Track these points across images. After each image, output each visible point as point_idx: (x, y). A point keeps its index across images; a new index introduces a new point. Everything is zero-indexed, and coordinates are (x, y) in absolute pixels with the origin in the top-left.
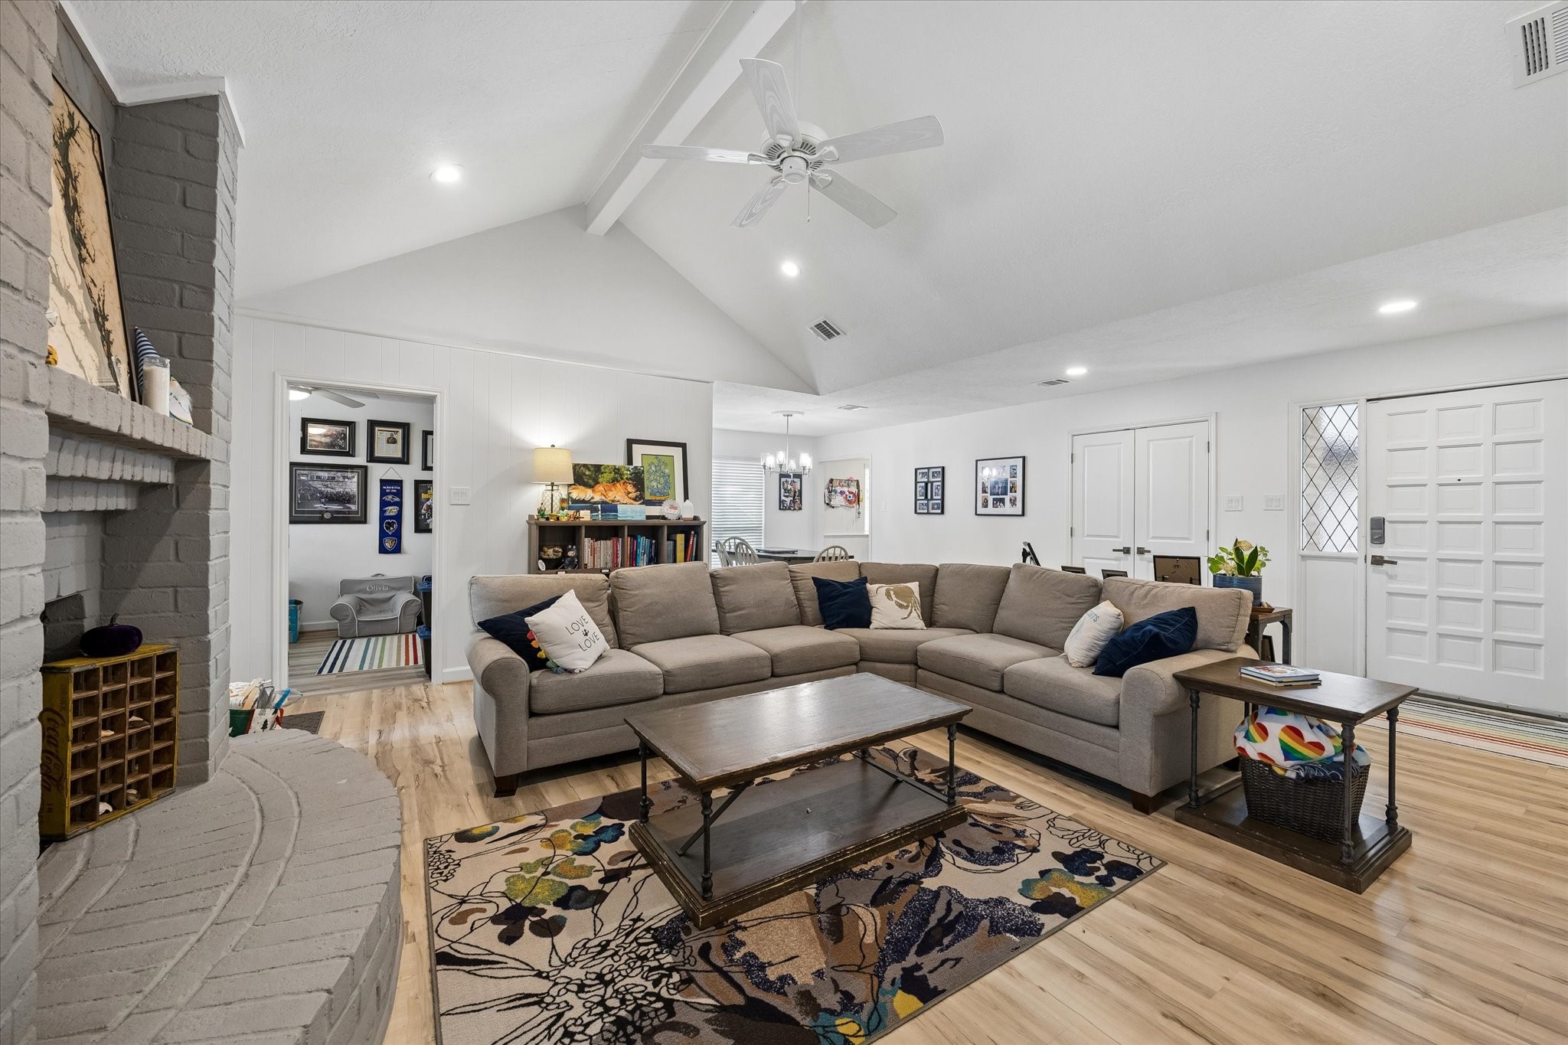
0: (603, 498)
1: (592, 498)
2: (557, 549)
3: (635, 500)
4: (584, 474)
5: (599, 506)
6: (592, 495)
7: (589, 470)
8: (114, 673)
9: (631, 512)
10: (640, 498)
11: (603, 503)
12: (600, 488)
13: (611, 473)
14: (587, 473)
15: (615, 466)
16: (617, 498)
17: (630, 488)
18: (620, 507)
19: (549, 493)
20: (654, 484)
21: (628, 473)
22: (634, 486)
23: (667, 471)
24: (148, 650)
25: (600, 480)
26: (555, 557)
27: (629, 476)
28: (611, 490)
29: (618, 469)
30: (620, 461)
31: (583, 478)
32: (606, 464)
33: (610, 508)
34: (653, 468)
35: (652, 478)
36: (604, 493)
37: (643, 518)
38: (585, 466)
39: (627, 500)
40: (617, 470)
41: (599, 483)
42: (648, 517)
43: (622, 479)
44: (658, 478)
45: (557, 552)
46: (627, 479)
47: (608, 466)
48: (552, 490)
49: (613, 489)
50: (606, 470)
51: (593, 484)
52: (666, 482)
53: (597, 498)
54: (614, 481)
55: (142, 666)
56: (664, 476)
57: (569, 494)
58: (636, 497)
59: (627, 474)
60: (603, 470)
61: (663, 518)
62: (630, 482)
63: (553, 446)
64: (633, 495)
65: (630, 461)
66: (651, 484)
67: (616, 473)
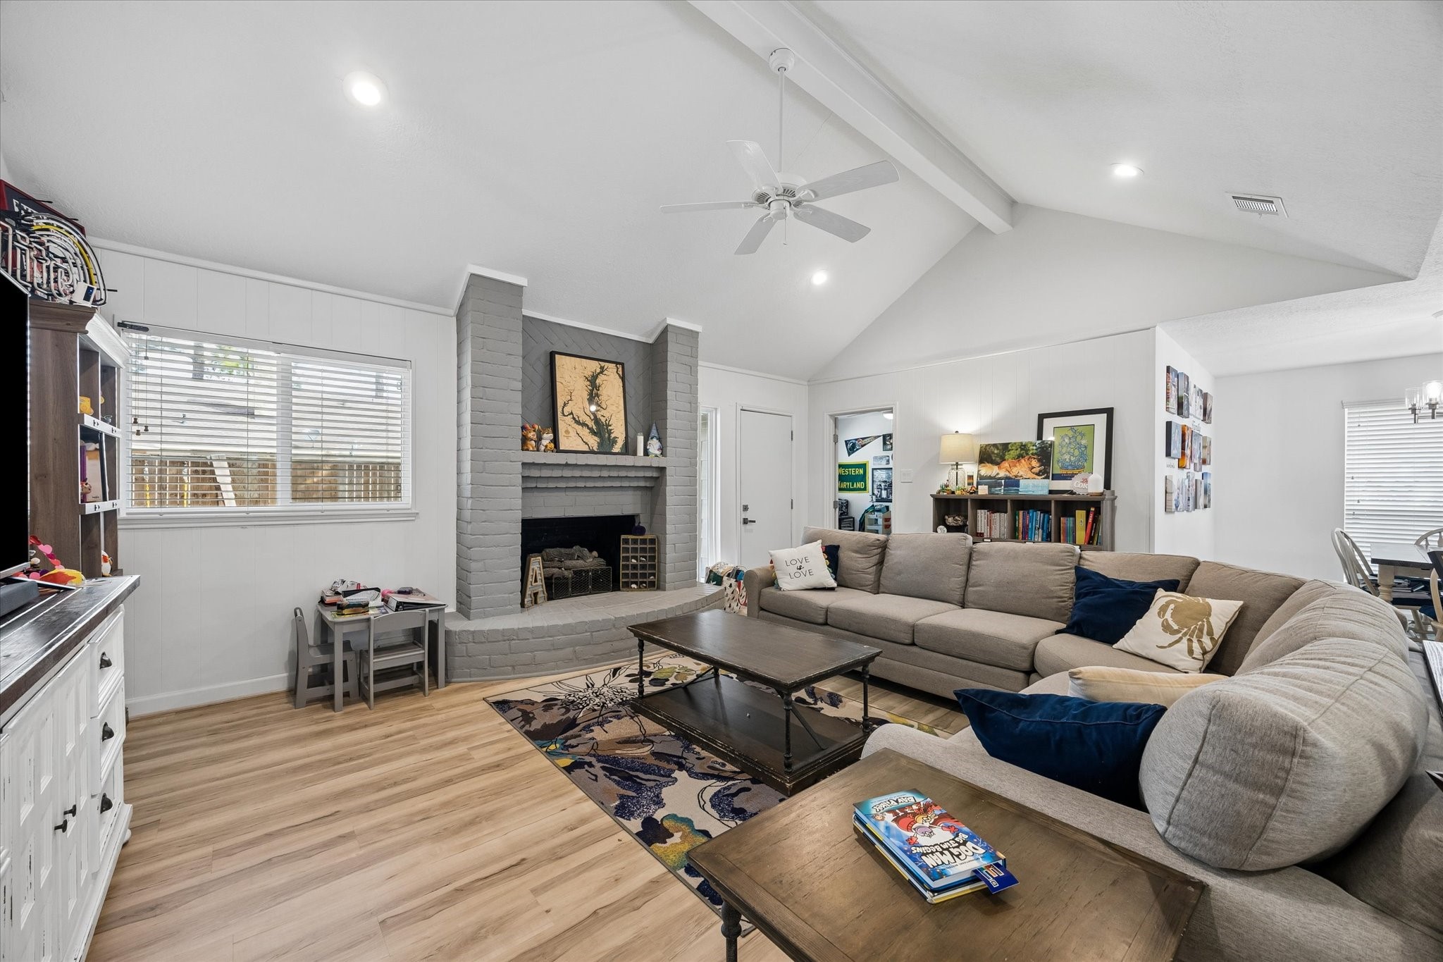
0: (1007, 473)
1: (998, 474)
2: (956, 518)
3: (1038, 474)
4: (993, 453)
5: (1003, 481)
6: (998, 471)
7: (998, 449)
8: (635, 541)
9: (1034, 486)
10: (1044, 473)
11: (1007, 478)
12: (1006, 464)
13: (1017, 450)
14: (996, 452)
15: (1022, 443)
16: (1021, 473)
17: (1035, 463)
18: (1022, 482)
19: (955, 472)
20: (1067, 457)
21: (1035, 448)
22: (1039, 460)
23: (1083, 442)
24: (648, 536)
25: (1006, 457)
26: (955, 525)
27: (1035, 451)
28: (1015, 466)
29: (1025, 446)
30: (1030, 437)
31: (991, 457)
32: (1013, 441)
33: (1012, 482)
34: (1067, 440)
35: (1064, 451)
36: (1009, 469)
37: (1045, 492)
38: (995, 445)
39: (1030, 475)
40: (1023, 447)
41: (1004, 460)
42: (1051, 492)
43: (1027, 454)
44: (1072, 451)
45: (957, 520)
46: (1032, 454)
47: (1015, 443)
48: (957, 469)
49: (1018, 464)
50: (1013, 448)
51: (999, 461)
52: (1082, 453)
53: (1002, 474)
54: (1020, 457)
55: (644, 541)
56: (1080, 448)
57: (979, 471)
58: (1040, 471)
59: (1033, 449)
60: (1010, 448)
61: (1071, 492)
62: (1035, 457)
63: (957, 432)
64: (1035, 470)
65: (1040, 436)
66: (1061, 458)
67: (1022, 449)
